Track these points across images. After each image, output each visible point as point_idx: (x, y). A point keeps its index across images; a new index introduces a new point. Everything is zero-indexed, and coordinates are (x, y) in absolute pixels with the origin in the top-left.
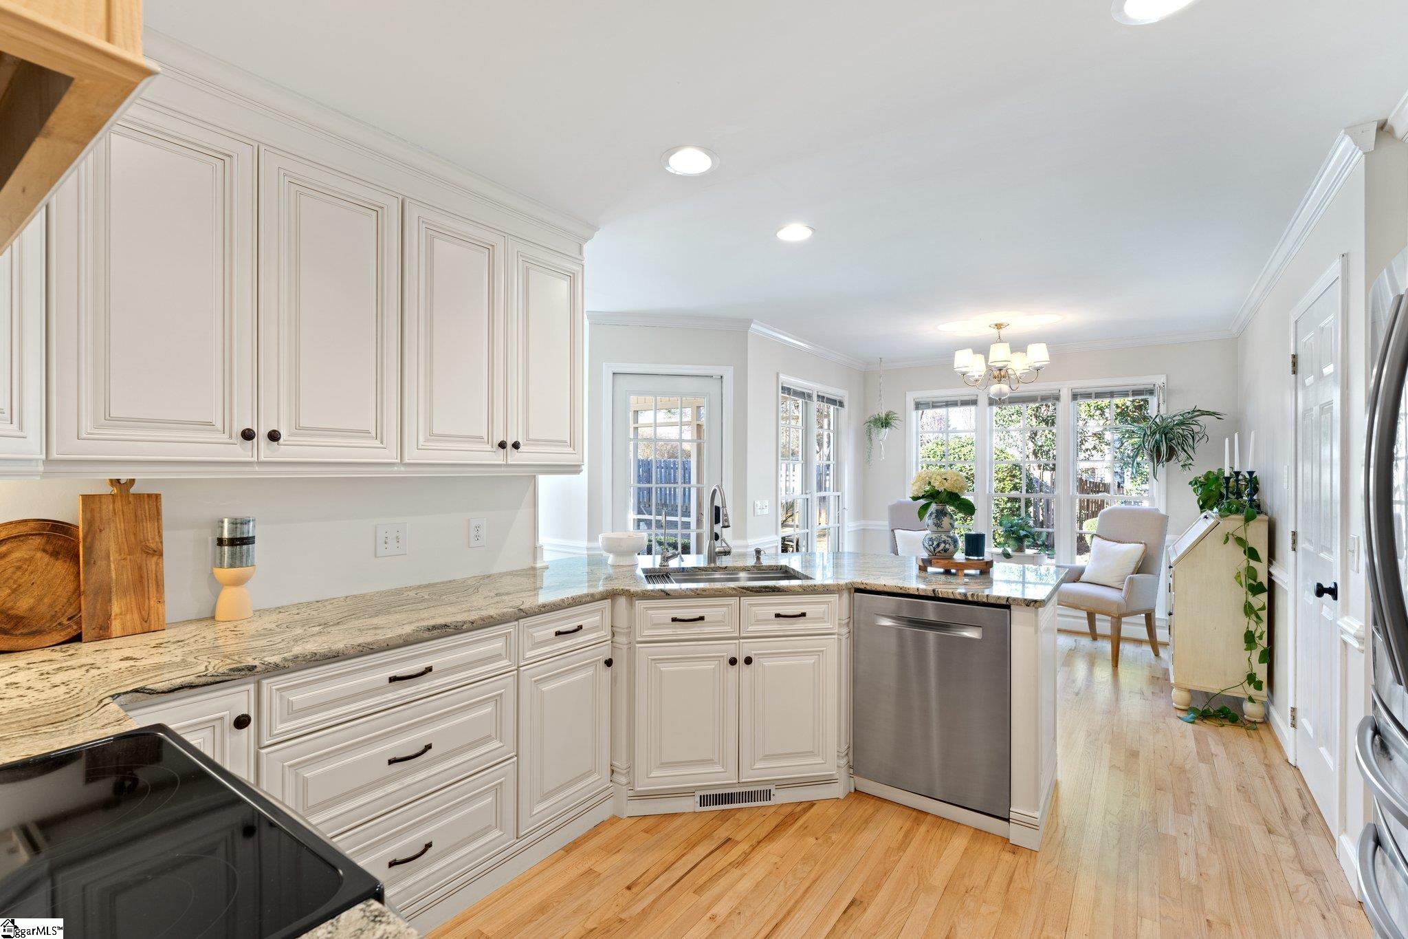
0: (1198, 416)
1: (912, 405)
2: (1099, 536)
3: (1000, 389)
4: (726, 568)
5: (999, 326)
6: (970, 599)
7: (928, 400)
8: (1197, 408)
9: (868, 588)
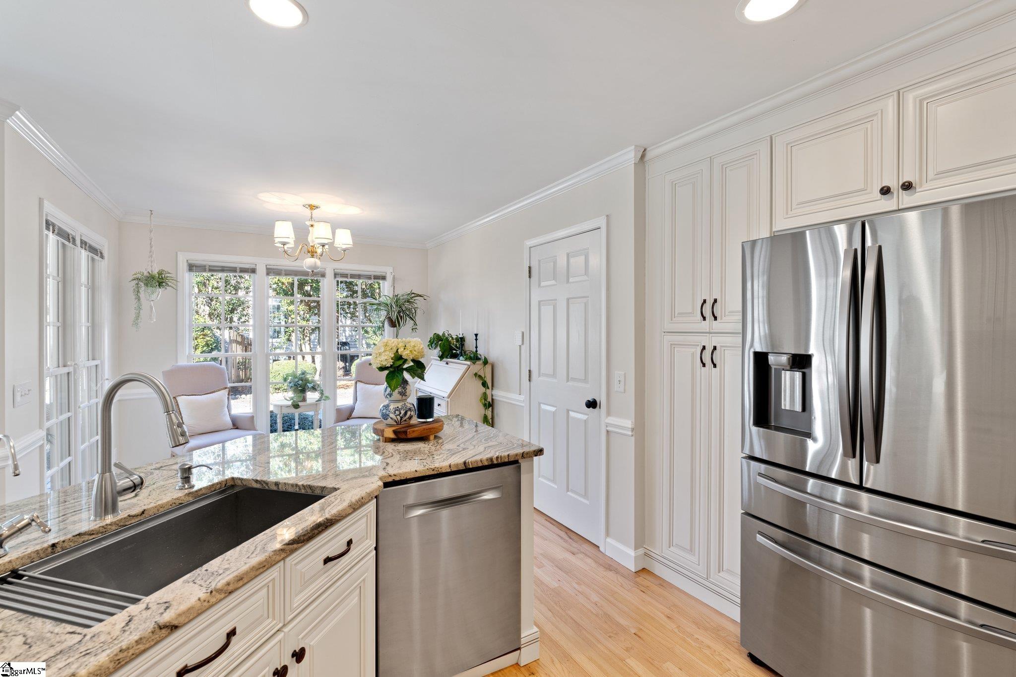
0: (415, 297)
1: (186, 267)
2: (361, 382)
3: (315, 263)
4: (143, 513)
5: (312, 207)
6: (495, 462)
7: (204, 263)
8: (413, 292)
9: (397, 479)
